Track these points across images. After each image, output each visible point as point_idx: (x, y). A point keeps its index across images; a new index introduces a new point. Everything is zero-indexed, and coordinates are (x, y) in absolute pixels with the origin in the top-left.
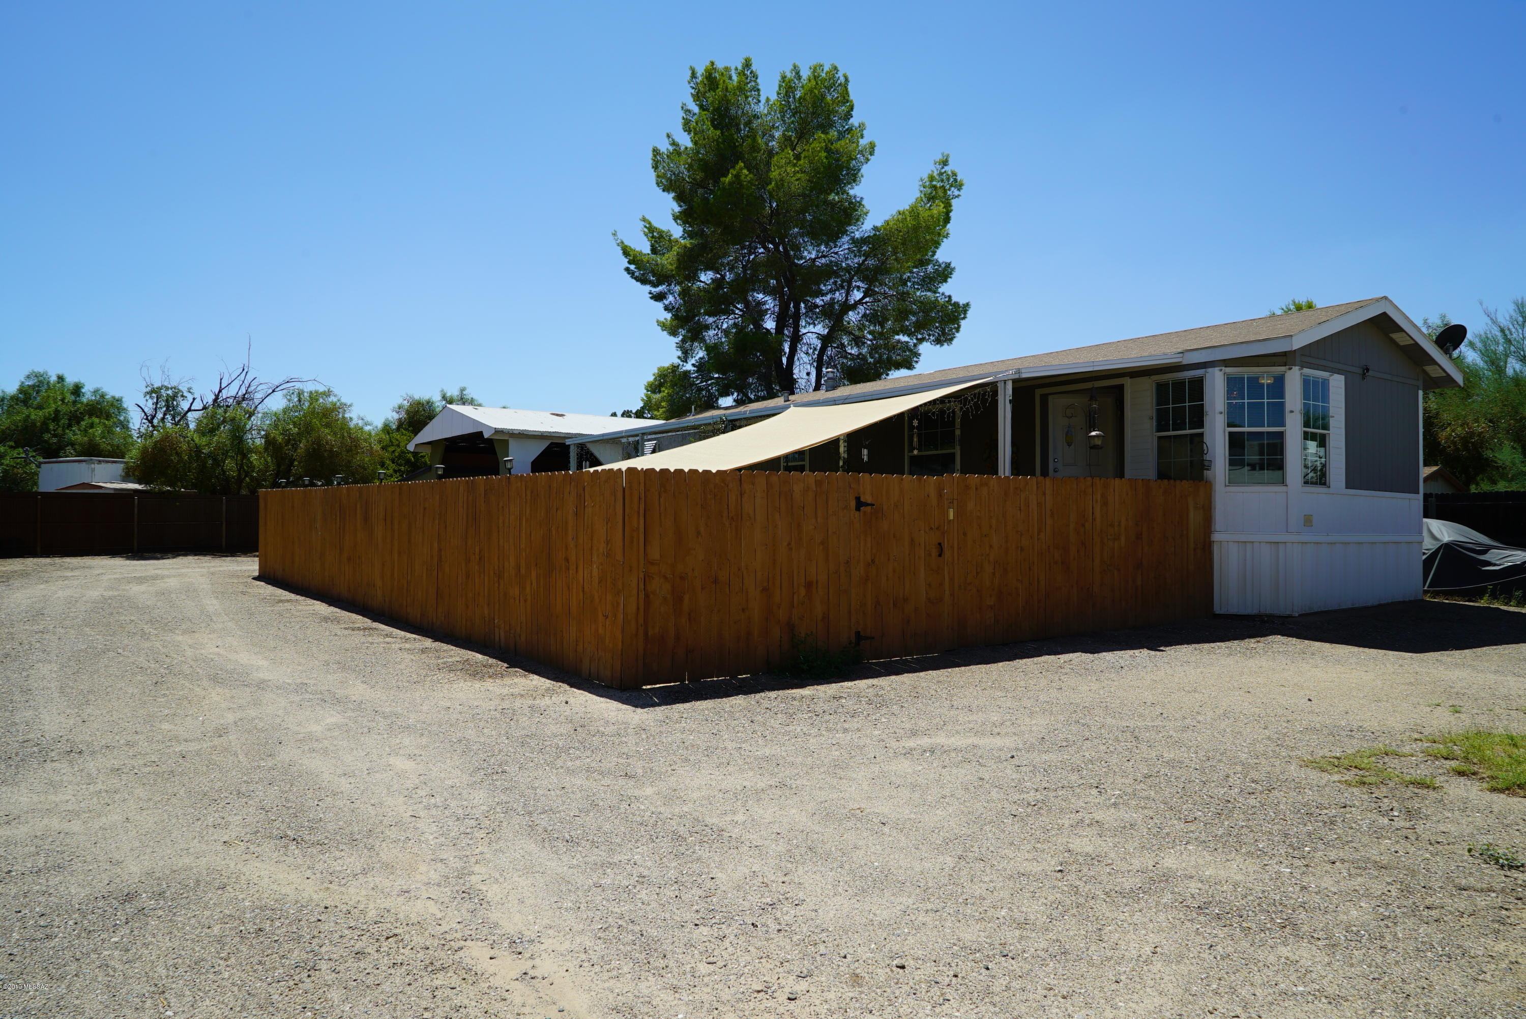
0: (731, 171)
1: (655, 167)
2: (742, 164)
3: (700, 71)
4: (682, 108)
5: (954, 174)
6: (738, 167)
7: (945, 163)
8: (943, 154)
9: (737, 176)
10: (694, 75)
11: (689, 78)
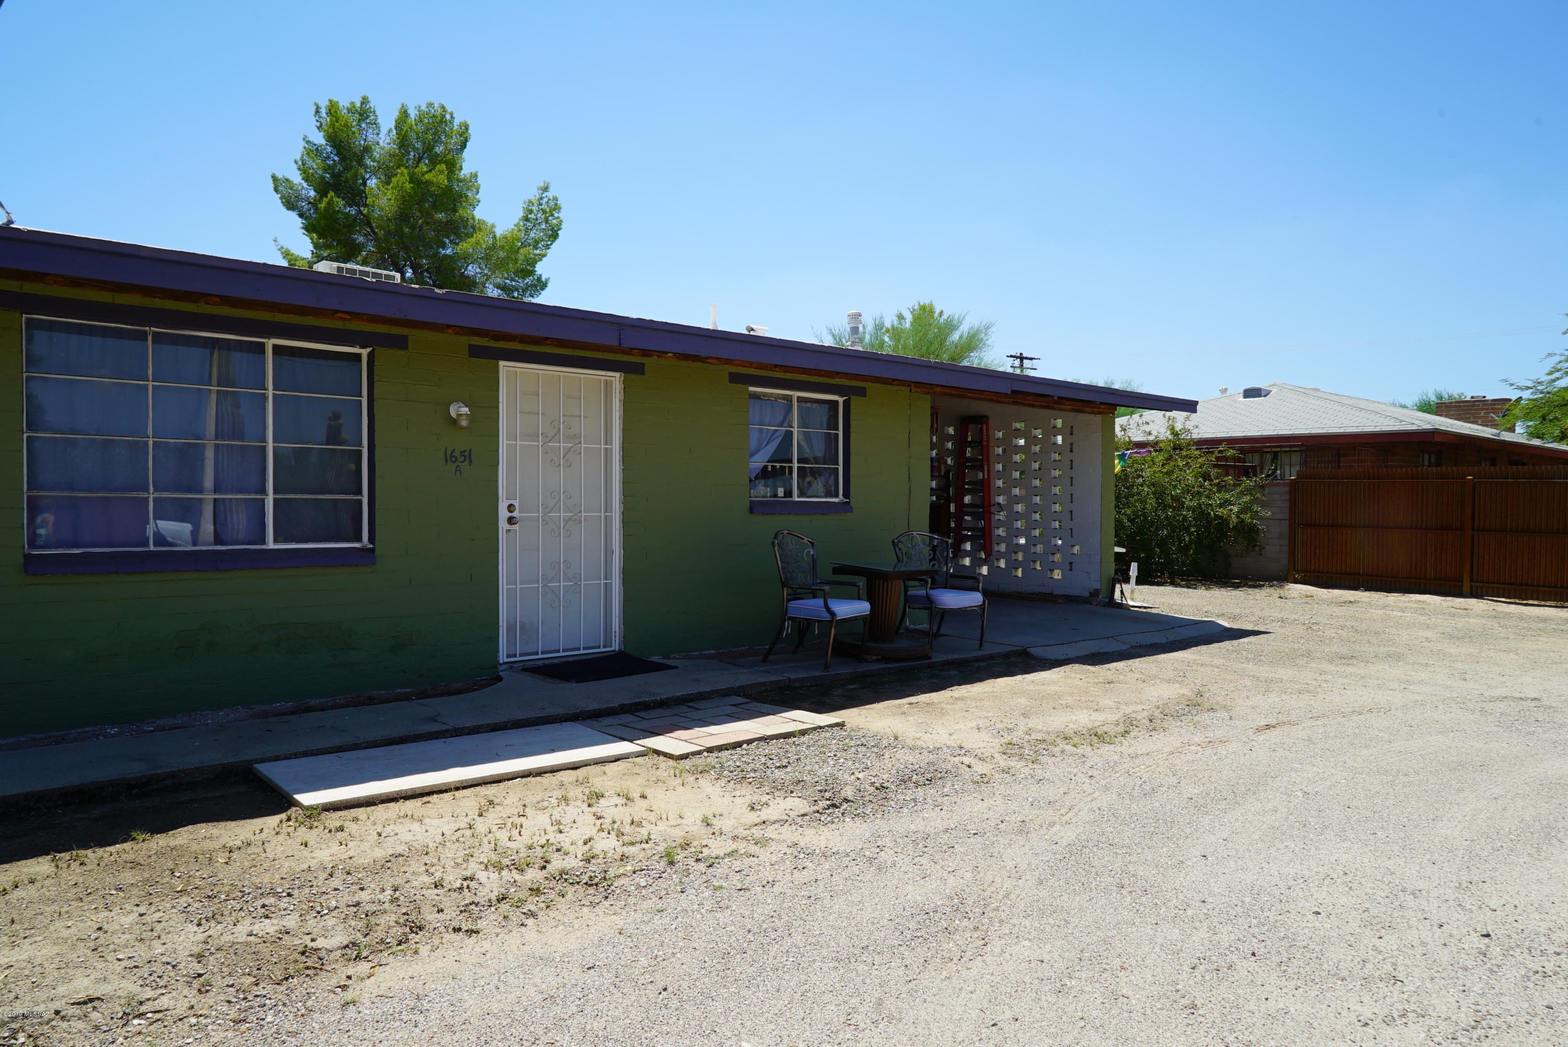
0: (324, 199)
1: (276, 190)
2: (333, 194)
3: (324, 104)
4: (304, 139)
5: (555, 199)
6: (329, 196)
7: (546, 189)
8: (544, 182)
9: (330, 203)
10: (317, 111)
11: (313, 113)
